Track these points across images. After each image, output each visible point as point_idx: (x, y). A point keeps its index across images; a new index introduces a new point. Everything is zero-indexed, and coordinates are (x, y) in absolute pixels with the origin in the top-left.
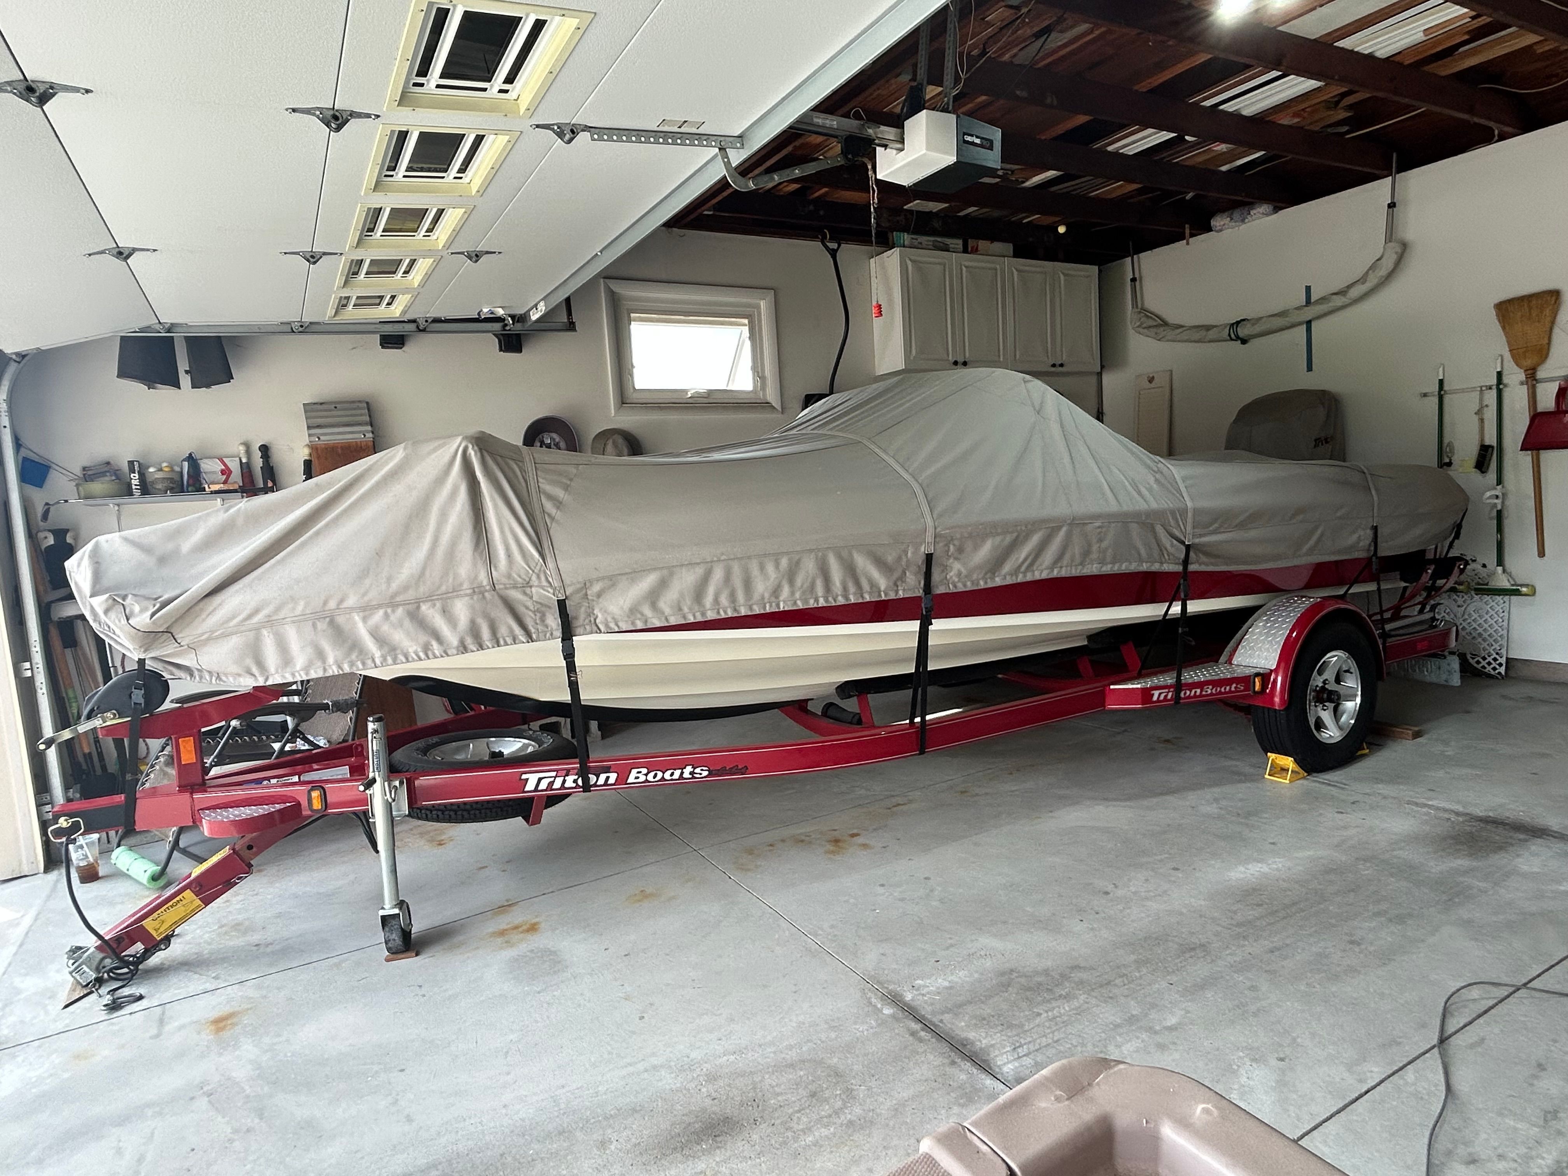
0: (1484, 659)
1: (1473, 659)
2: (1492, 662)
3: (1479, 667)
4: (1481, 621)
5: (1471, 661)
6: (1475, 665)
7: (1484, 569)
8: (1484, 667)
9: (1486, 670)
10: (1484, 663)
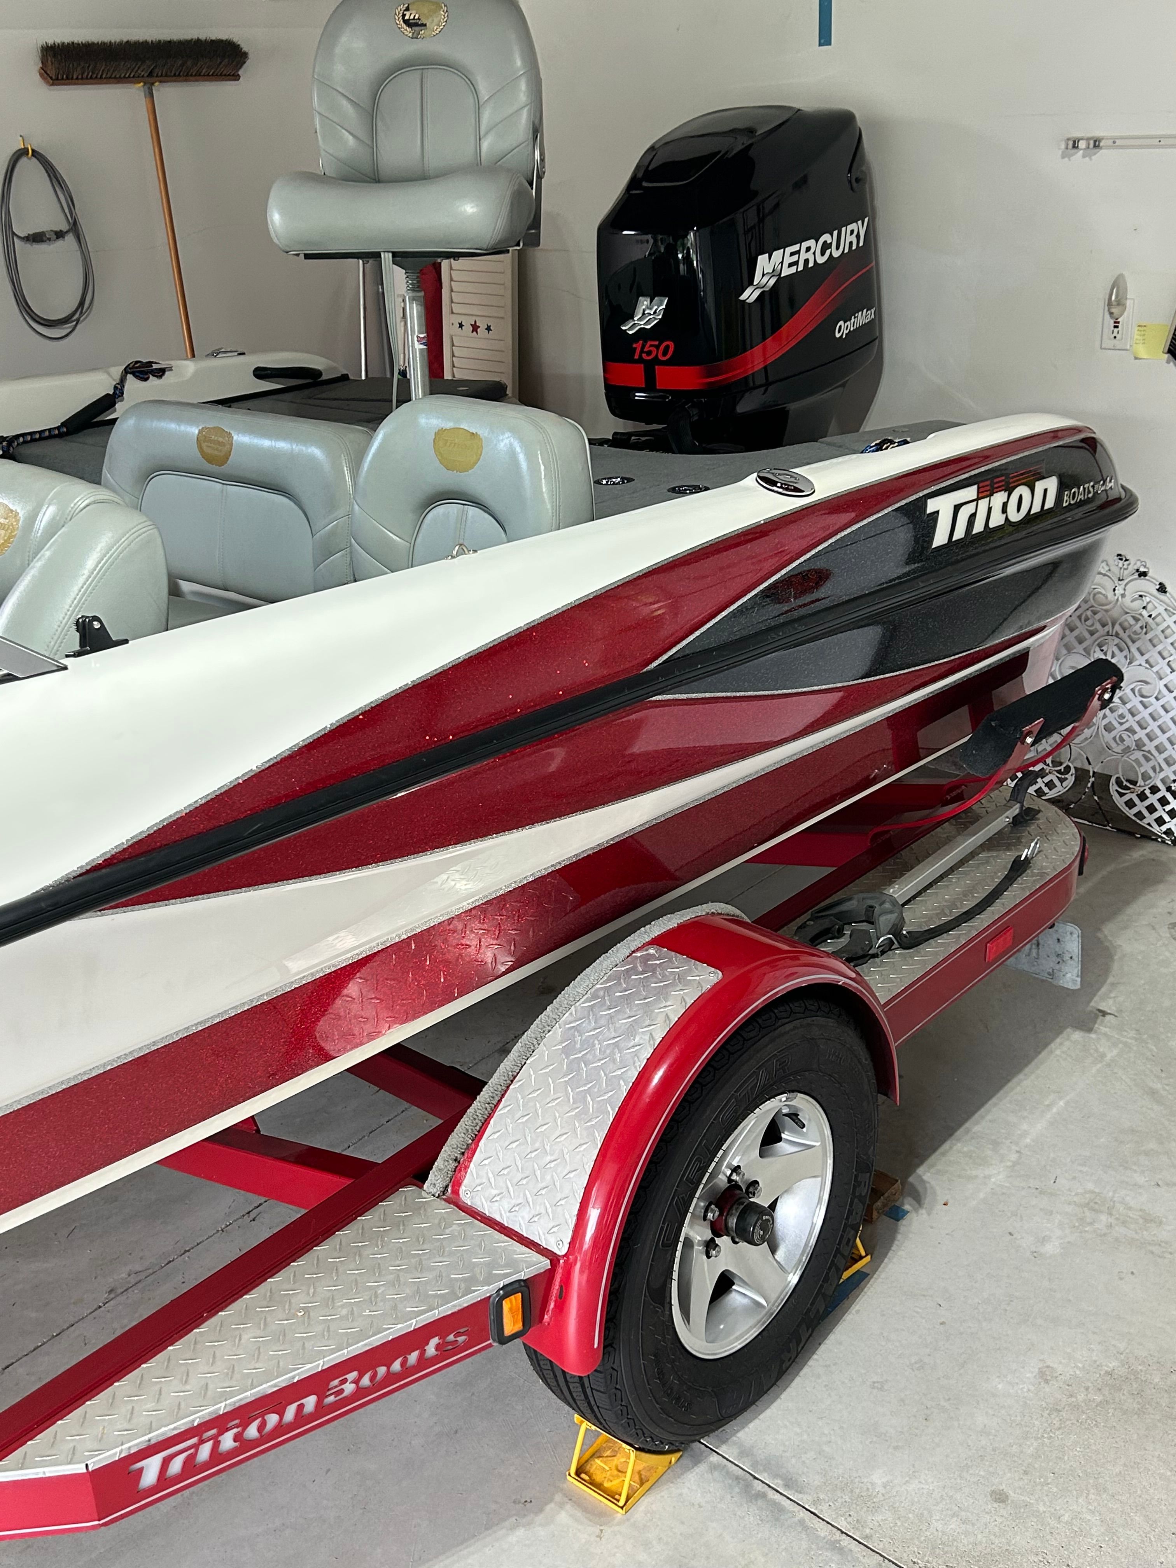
0: (1142, 797)
1: (1121, 795)
2: (1157, 805)
3: (1131, 813)
4: (1145, 714)
5: (1116, 797)
6: (1125, 809)
7: (1161, 596)
8: (1140, 815)
9: (1143, 824)
10: (1141, 806)
